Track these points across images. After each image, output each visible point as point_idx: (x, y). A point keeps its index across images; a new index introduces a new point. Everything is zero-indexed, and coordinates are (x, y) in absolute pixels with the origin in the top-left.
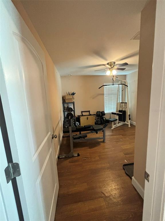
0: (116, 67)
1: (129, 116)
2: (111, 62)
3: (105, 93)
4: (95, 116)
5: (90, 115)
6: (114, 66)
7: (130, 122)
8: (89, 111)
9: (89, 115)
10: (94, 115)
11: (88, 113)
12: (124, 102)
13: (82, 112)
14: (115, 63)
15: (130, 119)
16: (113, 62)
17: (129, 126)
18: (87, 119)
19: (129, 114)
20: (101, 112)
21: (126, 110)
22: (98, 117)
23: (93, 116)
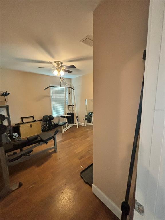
0: (63, 68)
1: (77, 118)
2: (58, 62)
3: (52, 95)
4: (41, 121)
5: (35, 121)
6: (61, 66)
7: (78, 123)
8: (33, 117)
9: (32, 122)
10: (39, 120)
11: (31, 120)
12: (72, 105)
13: (22, 119)
14: (62, 63)
15: (77, 121)
16: (60, 62)
17: (78, 127)
18: (31, 127)
19: (76, 116)
20: (49, 116)
21: (74, 112)
22: (45, 123)
23: (39, 122)
